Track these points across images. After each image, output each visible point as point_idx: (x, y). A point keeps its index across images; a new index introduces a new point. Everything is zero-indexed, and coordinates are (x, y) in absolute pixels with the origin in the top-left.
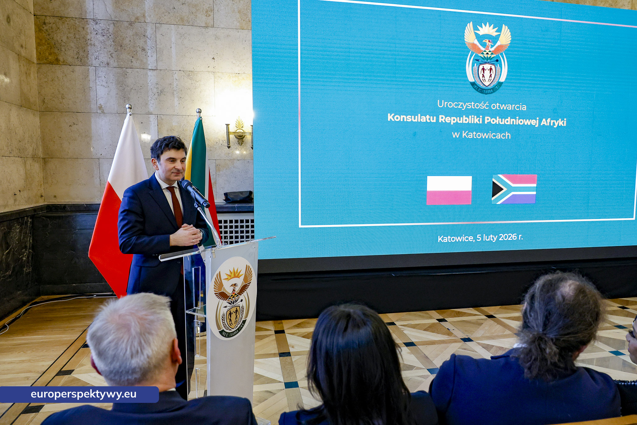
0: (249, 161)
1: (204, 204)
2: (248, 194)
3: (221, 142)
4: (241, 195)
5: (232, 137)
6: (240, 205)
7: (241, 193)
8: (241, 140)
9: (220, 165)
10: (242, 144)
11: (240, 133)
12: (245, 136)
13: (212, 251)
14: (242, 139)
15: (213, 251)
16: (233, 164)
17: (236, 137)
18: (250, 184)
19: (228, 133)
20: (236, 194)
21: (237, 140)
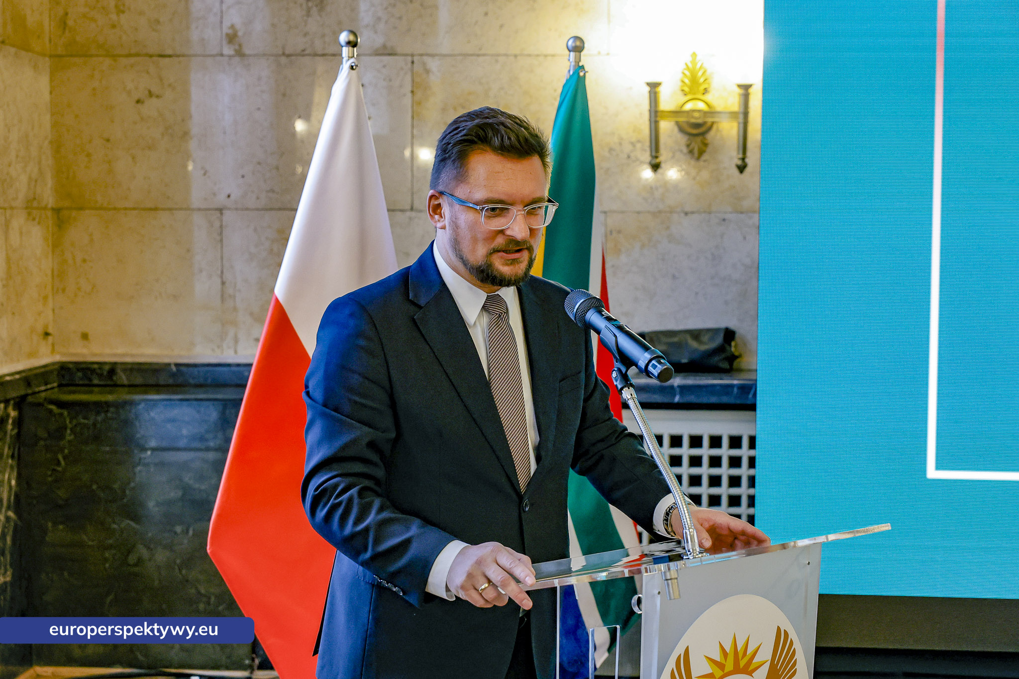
0: (727, 216)
1: (650, 368)
2: (719, 340)
3: (627, 148)
4: (694, 344)
5: (666, 126)
6: (690, 381)
7: (696, 334)
8: (699, 139)
9: (619, 232)
10: (701, 153)
11: (696, 115)
12: (713, 123)
13: (668, 574)
14: (703, 134)
15: (673, 574)
16: (668, 228)
17: (681, 130)
18: (726, 303)
19: (655, 115)
20: (675, 340)
21: (682, 139)
